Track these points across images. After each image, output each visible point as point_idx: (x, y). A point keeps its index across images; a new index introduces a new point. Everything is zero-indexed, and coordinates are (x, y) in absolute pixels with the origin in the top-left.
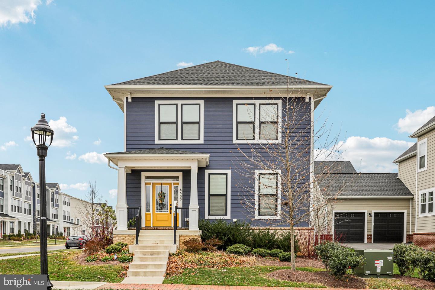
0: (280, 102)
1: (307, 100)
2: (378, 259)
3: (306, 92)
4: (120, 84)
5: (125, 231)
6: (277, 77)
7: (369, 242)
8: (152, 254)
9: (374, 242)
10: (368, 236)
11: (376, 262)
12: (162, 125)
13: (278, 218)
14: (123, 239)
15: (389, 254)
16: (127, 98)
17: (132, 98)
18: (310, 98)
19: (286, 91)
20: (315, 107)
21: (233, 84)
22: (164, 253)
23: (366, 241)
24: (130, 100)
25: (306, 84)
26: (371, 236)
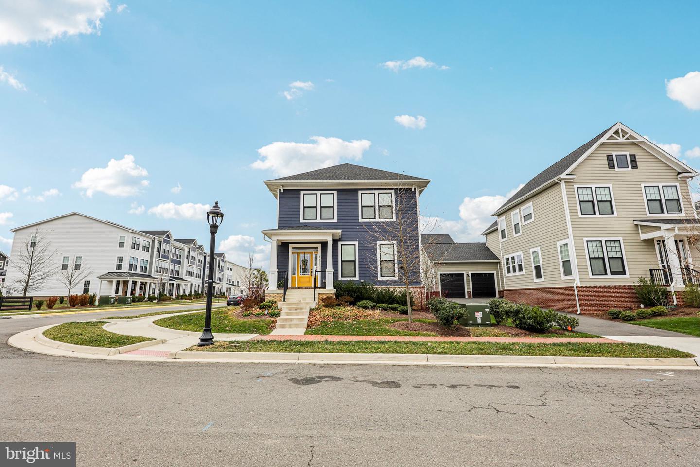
0: (393, 192)
1: (413, 190)
2: (478, 311)
3: (412, 184)
4: (275, 180)
5: (276, 291)
6: (390, 174)
7: (469, 297)
8: (296, 310)
9: (473, 297)
10: (468, 292)
11: (476, 314)
12: (305, 209)
13: (396, 278)
14: (273, 297)
15: (486, 307)
16: (280, 190)
17: (284, 190)
18: (415, 189)
19: (397, 184)
20: (419, 195)
21: (358, 179)
22: (306, 308)
23: (467, 297)
24: (282, 191)
25: (412, 179)
26: (470, 292)
